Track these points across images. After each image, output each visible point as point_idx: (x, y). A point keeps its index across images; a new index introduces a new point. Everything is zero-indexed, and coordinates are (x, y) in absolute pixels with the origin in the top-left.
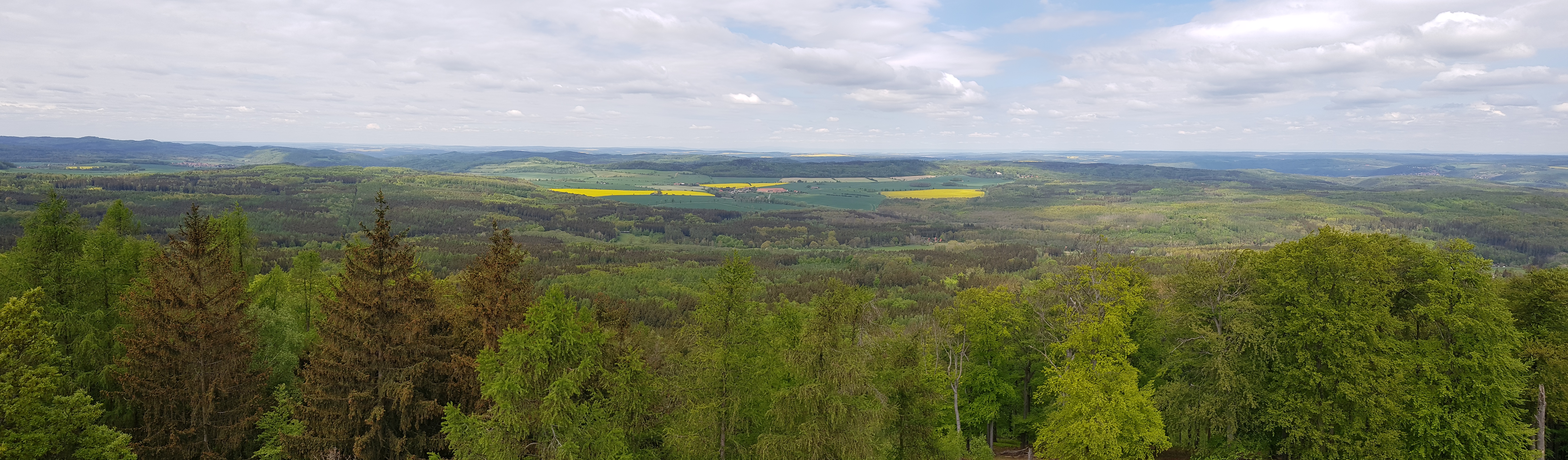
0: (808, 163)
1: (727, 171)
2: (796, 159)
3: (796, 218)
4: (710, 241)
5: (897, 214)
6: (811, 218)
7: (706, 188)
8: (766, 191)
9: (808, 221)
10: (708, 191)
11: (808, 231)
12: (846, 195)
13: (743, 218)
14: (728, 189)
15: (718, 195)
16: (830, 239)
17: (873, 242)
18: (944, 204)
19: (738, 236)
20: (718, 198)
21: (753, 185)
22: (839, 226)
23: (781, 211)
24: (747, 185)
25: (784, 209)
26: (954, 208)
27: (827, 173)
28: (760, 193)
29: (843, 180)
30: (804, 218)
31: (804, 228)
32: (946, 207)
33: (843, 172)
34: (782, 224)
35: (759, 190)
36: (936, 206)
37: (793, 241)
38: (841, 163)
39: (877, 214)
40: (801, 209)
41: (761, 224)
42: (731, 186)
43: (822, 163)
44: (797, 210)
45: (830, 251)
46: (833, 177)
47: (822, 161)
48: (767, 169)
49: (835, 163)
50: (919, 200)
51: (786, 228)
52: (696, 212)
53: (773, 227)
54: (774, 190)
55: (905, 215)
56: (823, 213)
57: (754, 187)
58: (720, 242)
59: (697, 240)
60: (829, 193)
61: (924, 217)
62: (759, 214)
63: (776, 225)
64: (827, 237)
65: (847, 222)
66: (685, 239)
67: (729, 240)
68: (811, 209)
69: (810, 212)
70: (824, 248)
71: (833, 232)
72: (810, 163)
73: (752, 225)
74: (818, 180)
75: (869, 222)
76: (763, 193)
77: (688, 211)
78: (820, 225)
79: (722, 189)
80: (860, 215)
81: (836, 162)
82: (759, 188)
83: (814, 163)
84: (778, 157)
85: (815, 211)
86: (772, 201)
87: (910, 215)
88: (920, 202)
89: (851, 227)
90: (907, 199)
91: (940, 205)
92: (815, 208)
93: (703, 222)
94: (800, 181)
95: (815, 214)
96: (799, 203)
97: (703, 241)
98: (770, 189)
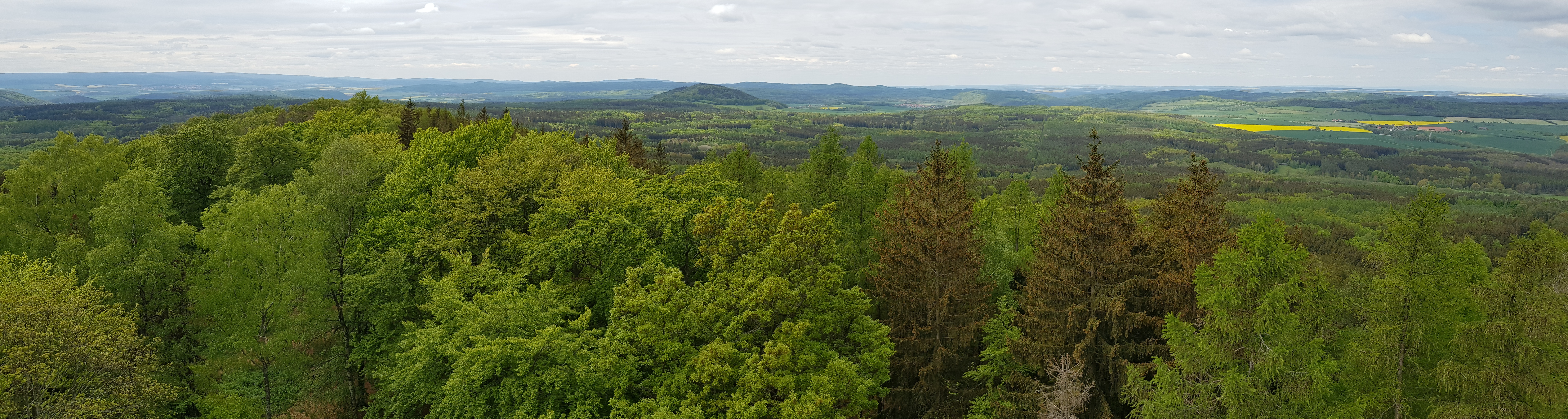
0: (1477, 103)
1: (1386, 108)
2: (1463, 98)
3: (1459, 158)
4: (1365, 175)
6: (1475, 159)
7: (1364, 125)
8: (1427, 129)
9: (1471, 162)
10: (1366, 128)
11: (1471, 173)
12: (1518, 137)
13: (1400, 156)
14: (1387, 126)
15: (1376, 132)
16: (1494, 182)
17: (1545, 189)
19: (1395, 172)
20: (1376, 135)
21: (1413, 123)
22: (1506, 169)
23: (1442, 150)
24: (1408, 123)
25: (1446, 149)
27: (1497, 113)
28: (1421, 131)
29: (1515, 121)
30: (1467, 159)
31: (1467, 169)
33: (1517, 112)
34: (1443, 164)
35: (1419, 129)
37: (1453, 181)
38: (1516, 104)
39: (1553, 160)
40: (1465, 150)
41: (1420, 162)
42: (1390, 123)
43: (1493, 103)
44: (1460, 150)
45: (1493, 194)
46: (1504, 118)
47: (1494, 101)
48: (1430, 107)
49: (1509, 104)
51: (1446, 167)
52: (1353, 148)
53: (1432, 166)
54: (1436, 129)
56: (1489, 155)
57: (1415, 126)
58: (1376, 177)
59: (1352, 174)
60: (1497, 134)
62: (1418, 152)
63: (1435, 163)
64: (1491, 179)
65: (1516, 166)
66: (1340, 172)
67: (1385, 176)
68: (1475, 150)
69: (1474, 153)
70: (1486, 190)
71: (1499, 175)
72: (1480, 103)
73: (1410, 162)
74: (1487, 120)
75: (1541, 167)
76: (1423, 132)
77: (1345, 146)
78: (1485, 167)
79: (1380, 126)
80: (1532, 160)
81: (1510, 102)
82: (1420, 126)
83: (1484, 103)
84: (1443, 96)
85: (1480, 152)
86: (1433, 140)
89: (1521, 171)
92: (1480, 149)
93: (1359, 157)
94: (1466, 121)
95: (1480, 155)
96: (1463, 143)
97: (1358, 175)
98: (1431, 128)
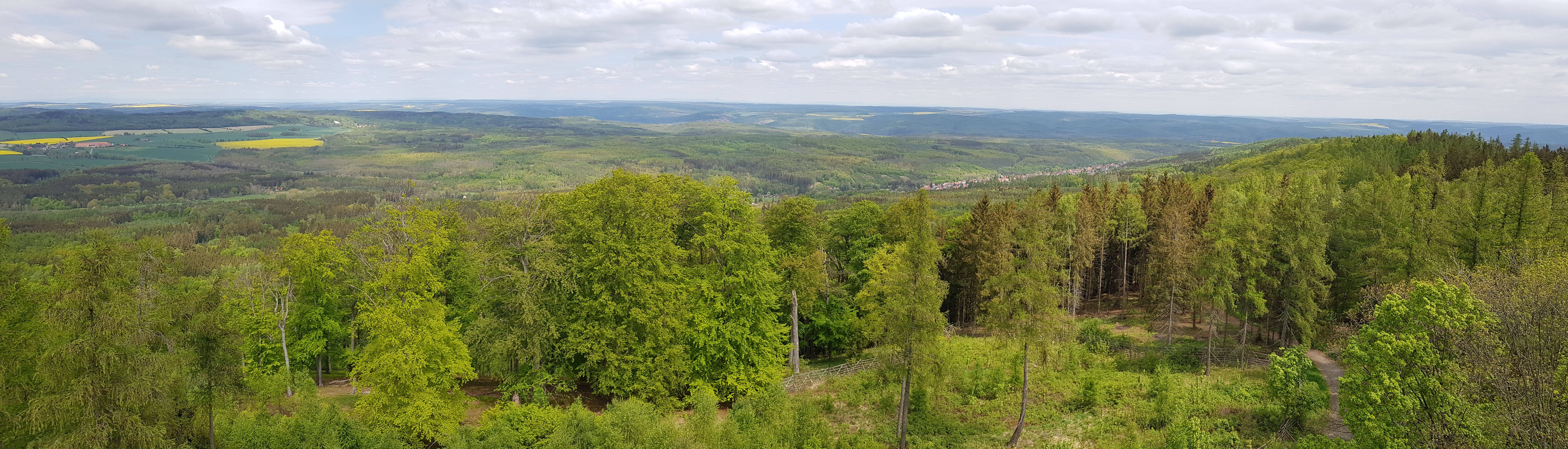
0: (134, 115)
1: (35, 124)
2: (119, 110)
3: (126, 173)
4: (22, 204)
5: (235, 164)
6: (143, 172)
7: (10, 146)
8: (87, 145)
9: (140, 175)
10: (13, 148)
11: (141, 186)
12: (179, 147)
13: (62, 177)
14: (39, 145)
15: (26, 153)
16: (165, 192)
17: (212, 193)
18: (284, 153)
19: (58, 197)
20: (27, 156)
21: (70, 140)
22: (174, 179)
23: (107, 166)
24: (63, 140)
25: (111, 165)
26: (293, 157)
27: (156, 124)
28: (80, 148)
29: (175, 131)
30: (135, 173)
31: (136, 184)
32: (285, 157)
33: (174, 123)
34: (110, 181)
35: (78, 145)
36: (276, 155)
37: (125, 198)
38: (172, 114)
39: (214, 165)
40: (131, 164)
41: (85, 182)
42: (42, 141)
43: (150, 114)
44: (126, 165)
45: (166, 205)
46: (163, 129)
47: (150, 112)
48: (84, 122)
49: (165, 114)
50: (257, 150)
51: (115, 184)
53: (99, 184)
54: (97, 144)
55: (243, 165)
56: (156, 166)
57: (72, 142)
58: (36, 205)
59: (6, 205)
60: (160, 145)
61: (264, 167)
62: (81, 171)
63: (103, 181)
64: (162, 190)
65: (183, 174)
67: (47, 202)
68: (141, 163)
69: (141, 166)
70: (160, 202)
71: (168, 186)
72: (137, 114)
73: (74, 183)
74: (147, 132)
75: (206, 173)
76: (83, 148)
78: (154, 179)
79: (31, 145)
80: (197, 167)
81: (166, 112)
82: (78, 142)
83: (141, 114)
84: (97, 108)
85: (147, 164)
86: (95, 156)
87: (249, 165)
88: (258, 152)
89: (187, 179)
90: (245, 149)
91: (279, 154)
92: (146, 162)
93: (10, 184)
94: (126, 134)
95: (147, 168)
96: (128, 157)
97: (14, 206)
98: (91, 143)
